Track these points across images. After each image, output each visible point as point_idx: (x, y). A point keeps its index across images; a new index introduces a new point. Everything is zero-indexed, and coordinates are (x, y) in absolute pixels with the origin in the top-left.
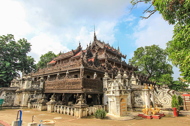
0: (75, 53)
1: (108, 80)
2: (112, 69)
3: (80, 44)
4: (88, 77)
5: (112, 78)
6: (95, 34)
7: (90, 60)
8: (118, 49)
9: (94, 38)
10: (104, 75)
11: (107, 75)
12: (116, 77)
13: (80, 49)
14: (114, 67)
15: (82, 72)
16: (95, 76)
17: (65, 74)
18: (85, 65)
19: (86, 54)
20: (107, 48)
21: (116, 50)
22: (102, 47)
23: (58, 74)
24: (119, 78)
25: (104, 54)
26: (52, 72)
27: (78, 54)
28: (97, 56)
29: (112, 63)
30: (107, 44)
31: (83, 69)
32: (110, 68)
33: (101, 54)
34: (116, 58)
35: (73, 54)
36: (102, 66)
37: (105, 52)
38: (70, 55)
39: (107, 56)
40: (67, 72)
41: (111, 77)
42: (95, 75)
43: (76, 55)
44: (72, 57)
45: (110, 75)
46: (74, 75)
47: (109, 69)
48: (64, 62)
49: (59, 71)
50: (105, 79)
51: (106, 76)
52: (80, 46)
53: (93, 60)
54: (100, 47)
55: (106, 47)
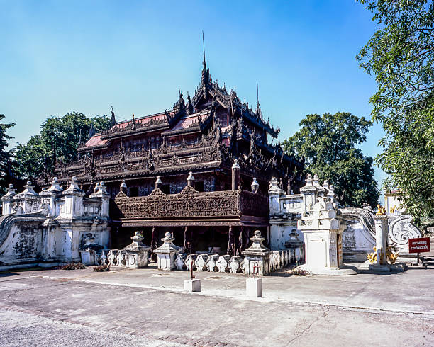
1: (281, 195)
5: (288, 191)
6: (205, 64)
16: (256, 186)
22: (228, 106)
40: (190, 177)
42: (254, 183)
50: (273, 192)
54: (222, 103)
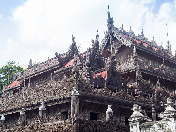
0: (63, 60)
1: (141, 122)
2: (154, 94)
3: (73, 39)
4: (94, 117)
5: (153, 117)
6: (109, 14)
7: (98, 75)
8: (169, 46)
9: (109, 23)
10: (133, 112)
11: (138, 110)
12: (160, 115)
13: (74, 50)
14: (159, 88)
15: (74, 105)
17: (37, 111)
18: (84, 86)
19: (87, 61)
20: (141, 44)
21: (163, 49)
22: (128, 44)
23: (22, 112)
24: (169, 117)
25: (132, 59)
26: (11, 108)
27: (71, 63)
28: (113, 64)
29: (154, 80)
30: (140, 36)
31: (76, 98)
32: (147, 92)
33: (125, 60)
34: (163, 68)
35: (58, 63)
36: (126, 88)
37: (134, 55)
38: (52, 65)
39: (139, 63)
40: (42, 107)
41: (150, 116)
42: (109, 110)
43: (66, 66)
44: (56, 69)
45: (147, 110)
46: (59, 114)
47: (144, 96)
48: (38, 84)
49: (26, 104)
50: (135, 121)
51: (137, 113)
52: (74, 44)
53: (104, 75)
54: (123, 43)
55: (138, 42)
